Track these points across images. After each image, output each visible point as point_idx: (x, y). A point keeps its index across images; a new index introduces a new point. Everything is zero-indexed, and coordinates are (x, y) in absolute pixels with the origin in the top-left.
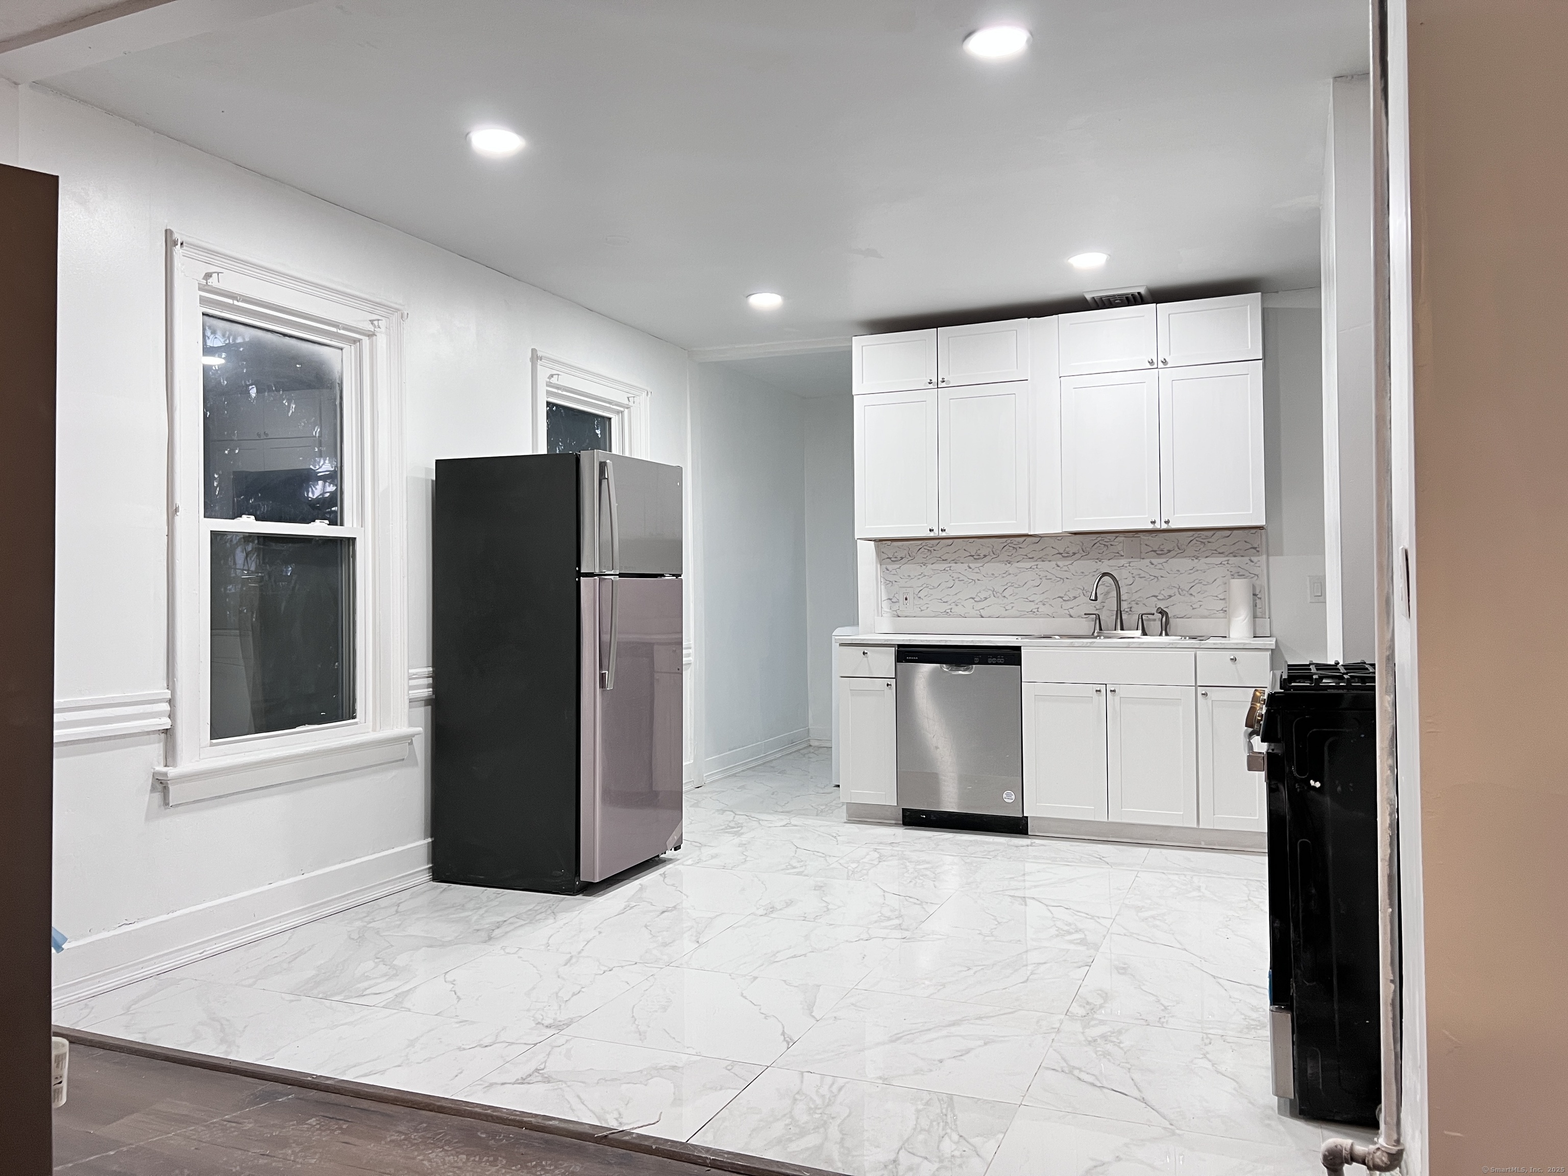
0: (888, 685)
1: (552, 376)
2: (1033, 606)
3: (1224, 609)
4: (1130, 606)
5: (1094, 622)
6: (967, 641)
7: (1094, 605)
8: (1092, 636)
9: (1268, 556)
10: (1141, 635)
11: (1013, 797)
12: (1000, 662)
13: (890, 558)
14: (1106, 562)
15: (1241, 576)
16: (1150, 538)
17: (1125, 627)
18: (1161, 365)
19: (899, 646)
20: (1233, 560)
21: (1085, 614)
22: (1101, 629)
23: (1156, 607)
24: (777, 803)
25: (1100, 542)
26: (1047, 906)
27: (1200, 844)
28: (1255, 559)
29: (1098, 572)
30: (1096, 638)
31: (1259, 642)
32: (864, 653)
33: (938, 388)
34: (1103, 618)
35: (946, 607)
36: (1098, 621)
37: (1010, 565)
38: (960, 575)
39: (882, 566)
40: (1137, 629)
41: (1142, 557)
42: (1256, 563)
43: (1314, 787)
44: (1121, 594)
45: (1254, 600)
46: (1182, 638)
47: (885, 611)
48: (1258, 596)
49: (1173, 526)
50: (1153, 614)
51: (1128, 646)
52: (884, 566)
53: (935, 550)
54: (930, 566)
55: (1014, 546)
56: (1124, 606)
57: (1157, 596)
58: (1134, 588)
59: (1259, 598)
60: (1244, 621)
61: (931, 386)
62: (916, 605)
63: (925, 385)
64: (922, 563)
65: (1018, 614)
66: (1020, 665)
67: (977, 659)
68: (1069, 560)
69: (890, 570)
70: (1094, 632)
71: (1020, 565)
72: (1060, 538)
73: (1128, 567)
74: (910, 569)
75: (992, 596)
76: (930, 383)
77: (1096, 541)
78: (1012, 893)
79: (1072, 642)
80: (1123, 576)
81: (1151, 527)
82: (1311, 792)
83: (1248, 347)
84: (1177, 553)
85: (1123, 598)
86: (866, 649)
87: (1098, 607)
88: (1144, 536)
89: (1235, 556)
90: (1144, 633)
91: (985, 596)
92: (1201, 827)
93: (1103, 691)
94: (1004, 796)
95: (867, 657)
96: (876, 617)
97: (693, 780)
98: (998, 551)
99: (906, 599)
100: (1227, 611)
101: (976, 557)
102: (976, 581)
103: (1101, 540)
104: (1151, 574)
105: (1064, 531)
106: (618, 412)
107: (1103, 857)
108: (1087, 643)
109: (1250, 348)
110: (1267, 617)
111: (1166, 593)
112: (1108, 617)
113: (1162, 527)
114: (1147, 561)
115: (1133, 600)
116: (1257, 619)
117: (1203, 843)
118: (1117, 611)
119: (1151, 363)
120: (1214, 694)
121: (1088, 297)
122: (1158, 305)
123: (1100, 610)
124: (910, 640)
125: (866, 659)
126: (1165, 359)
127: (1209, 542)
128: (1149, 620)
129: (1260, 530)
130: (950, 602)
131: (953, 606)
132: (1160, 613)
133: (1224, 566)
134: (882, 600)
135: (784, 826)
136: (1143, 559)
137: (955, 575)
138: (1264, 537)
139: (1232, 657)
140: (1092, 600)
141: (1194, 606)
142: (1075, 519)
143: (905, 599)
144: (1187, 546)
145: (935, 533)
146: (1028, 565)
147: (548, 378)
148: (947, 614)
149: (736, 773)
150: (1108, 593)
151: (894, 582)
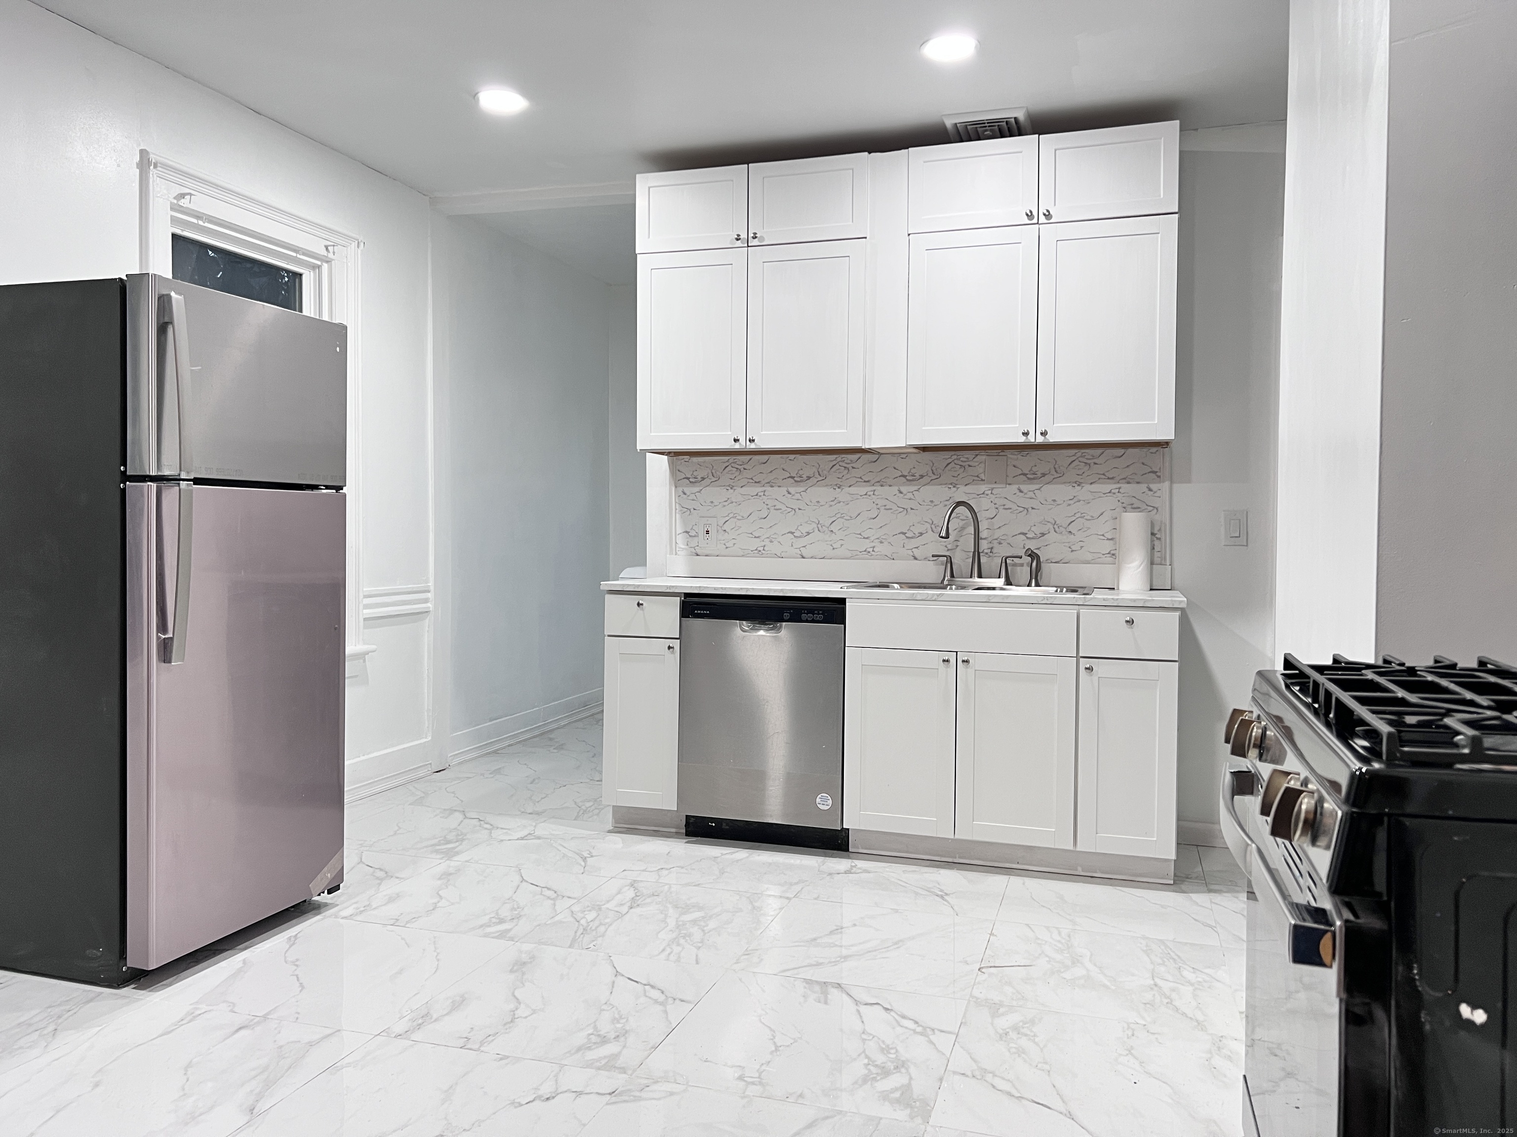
0: (669, 648)
1: (183, 196)
2: (867, 544)
3: (1112, 552)
4: (991, 546)
5: (944, 567)
6: (775, 590)
7: (945, 544)
8: (942, 585)
9: (1172, 482)
10: (1004, 585)
11: (830, 802)
12: (818, 618)
13: (688, 478)
14: (962, 488)
15: (1136, 509)
16: (1019, 456)
17: (983, 574)
18: (1042, 219)
19: (687, 595)
20: (1125, 487)
21: (933, 556)
22: (952, 576)
23: (1024, 548)
24: (530, 798)
25: (956, 461)
26: (857, 1002)
27: (1077, 870)
28: (1154, 486)
29: (951, 501)
30: (945, 588)
31: (1161, 598)
32: (639, 604)
33: (748, 246)
34: (956, 561)
35: (757, 544)
36: (949, 565)
37: (840, 490)
38: (776, 503)
39: (678, 488)
40: (999, 577)
41: (1009, 482)
42: (1155, 492)
43: (1470, 1023)
44: (980, 531)
45: (1152, 541)
46: (1057, 591)
47: (680, 548)
48: (1157, 536)
49: (1052, 438)
50: (1021, 557)
51: (988, 601)
52: (680, 489)
53: (745, 469)
54: (739, 490)
55: (846, 465)
56: (984, 545)
57: (1026, 534)
58: (997, 522)
59: (1158, 539)
60: (1140, 567)
61: (739, 243)
62: (720, 540)
63: (731, 243)
64: (729, 486)
65: (849, 554)
66: (844, 622)
67: (786, 615)
68: (915, 485)
69: (688, 494)
70: (944, 579)
71: (853, 490)
72: (904, 456)
73: (990, 495)
74: (713, 493)
75: (816, 530)
76: (737, 239)
77: (950, 460)
78: (809, 974)
79: (914, 594)
80: (982, 507)
81: (1022, 439)
82: (1462, 1034)
83: (1160, 196)
84: (1053, 477)
85: (981, 535)
86: (642, 599)
87: (950, 547)
88: (1012, 454)
89: (1128, 483)
90: (1008, 582)
91: (807, 531)
92: (1078, 849)
93: (953, 661)
94: (818, 800)
95: (642, 609)
96: (668, 556)
97: (430, 762)
98: (825, 472)
99: (708, 532)
100: (1117, 555)
101: (797, 479)
102: (797, 510)
103: (957, 459)
104: (1018, 505)
105: (908, 443)
106: (314, 267)
107: (946, 894)
108: (933, 595)
109: (1162, 197)
110: (1168, 564)
111: (1038, 530)
112: (962, 560)
113: (1037, 441)
114: (1014, 488)
115: (995, 538)
116: (1154, 566)
117: (1080, 868)
118: (974, 552)
119: (1030, 216)
120: (1101, 667)
121: (949, 123)
122: (1040, 136)
123: (953, 551)
124: (700, 587)
125: (641, 612)
126: (1048, 211)
127: (1095, 464)
128: (1015, 565)
129: (1162, 449)
130: (762, 538)
131: (767, 542)
132: (1029, 556)
133: (1114, 496)
134: (677, 533)
135: (522, 839)
136: (1009, 484)
137: (770, 503)
138: (1167, 459)
139: (1128, 619)
140: (942, 537)
141: (1074, 548)
142: (923, 428)
143: (705, 532)
144: (1067, 468)
145: (740, 444)
146: (863, 490)
147: (175, 198)
148: (759, 552)
149: (498, 750)
150: (963, 528)
151: (692, 510)
